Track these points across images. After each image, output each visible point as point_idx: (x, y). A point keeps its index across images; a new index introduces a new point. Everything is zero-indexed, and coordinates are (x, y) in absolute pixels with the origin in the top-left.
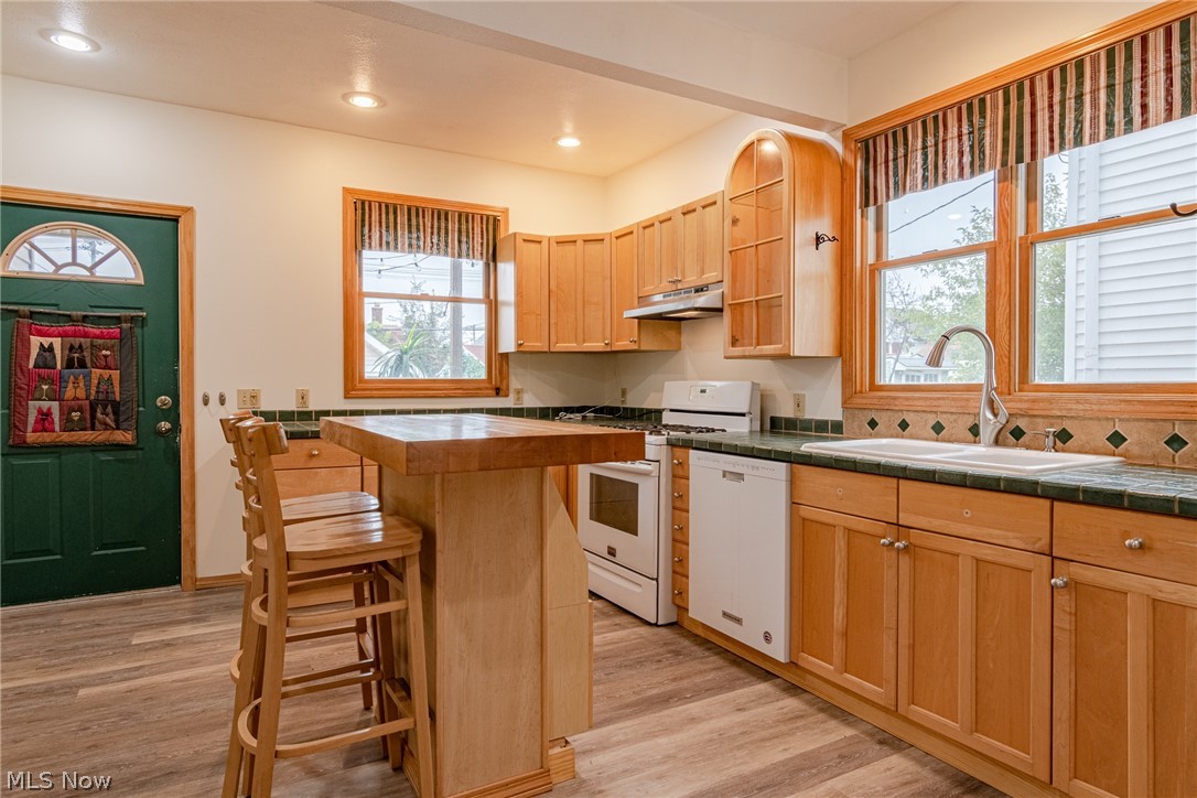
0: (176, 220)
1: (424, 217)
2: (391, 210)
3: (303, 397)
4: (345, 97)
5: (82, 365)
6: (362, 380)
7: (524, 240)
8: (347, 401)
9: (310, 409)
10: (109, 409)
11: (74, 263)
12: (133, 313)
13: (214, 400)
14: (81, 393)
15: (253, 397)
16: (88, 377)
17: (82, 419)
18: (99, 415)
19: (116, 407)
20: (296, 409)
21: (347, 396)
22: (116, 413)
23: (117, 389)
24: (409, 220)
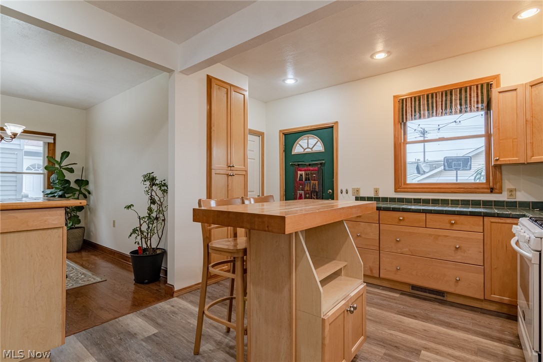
0: (332, 127)
1: (436, 97)
2: (417, 99)
3: (376, 191)
4: (372, 56)
5: (309, 180)
6: (405, 184)
7: (500, 92)
8: (396, 193)
9: (379, 196)
10: (315, 194)
11: (308, 148)
12: (321, 162)
13: (344, 191)
14: (308, 189)
15: (357, 191)
16: (310, 183)
17: (309, 197)
18: (313, 196)
19: (317, 192)
20: (374, 196)
21: (396, 191)
22: (317, 195)
23: (317, 188)
24: (428, 101)
